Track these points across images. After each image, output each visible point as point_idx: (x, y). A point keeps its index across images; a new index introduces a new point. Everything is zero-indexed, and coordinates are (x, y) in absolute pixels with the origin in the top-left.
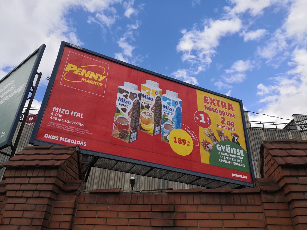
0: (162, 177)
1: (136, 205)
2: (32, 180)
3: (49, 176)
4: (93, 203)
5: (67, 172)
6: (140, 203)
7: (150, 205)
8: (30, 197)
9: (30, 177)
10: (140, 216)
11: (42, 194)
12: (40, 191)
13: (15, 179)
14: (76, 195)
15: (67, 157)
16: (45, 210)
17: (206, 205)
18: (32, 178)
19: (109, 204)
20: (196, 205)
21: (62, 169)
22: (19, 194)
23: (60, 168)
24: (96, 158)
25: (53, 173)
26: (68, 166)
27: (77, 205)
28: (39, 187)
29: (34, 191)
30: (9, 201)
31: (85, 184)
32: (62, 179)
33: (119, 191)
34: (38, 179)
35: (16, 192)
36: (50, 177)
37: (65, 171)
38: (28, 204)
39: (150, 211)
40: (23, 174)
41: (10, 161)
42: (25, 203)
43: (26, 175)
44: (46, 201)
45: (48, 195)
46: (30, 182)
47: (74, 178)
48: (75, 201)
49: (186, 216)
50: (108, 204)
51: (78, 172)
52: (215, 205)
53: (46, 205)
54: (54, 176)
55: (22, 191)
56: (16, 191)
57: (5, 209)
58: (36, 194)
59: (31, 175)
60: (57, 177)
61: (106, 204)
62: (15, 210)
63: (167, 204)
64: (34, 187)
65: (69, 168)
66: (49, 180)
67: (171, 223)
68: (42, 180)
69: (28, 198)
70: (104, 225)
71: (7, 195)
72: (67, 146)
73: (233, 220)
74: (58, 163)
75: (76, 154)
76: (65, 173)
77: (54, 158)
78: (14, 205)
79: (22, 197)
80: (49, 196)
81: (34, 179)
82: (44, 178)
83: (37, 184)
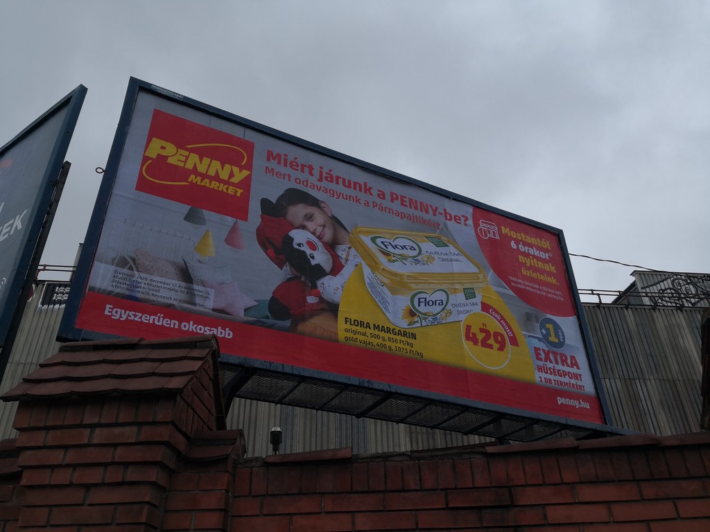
2: (99, 436)
3: (151, 420)
4: (277, 493)
5: (193, 409)
8: (95, 485)
9: (92, 426)
11: (132, 476)
12: (126, 465)
13: (47, 433)
14: (227, 472)
15: (196, 365)
16: (144, 521)
17: (595, 482)
18: (98, 431)
19: (324, 494)
20: (569, 483)
21: (183, 399)
22: (62, 477)
23: (178, 397)
24: (249, 372)
25: (162, 412)
26: (195, 393)
27: (231, 501)
28: (120, 454)
29: (105, 465)
30: (34, 497)
31: (243, 441)
32: (184, 429)
34: (117, 430)
35: (52, 472)
36: (155, 423)
37: (189, 405)
38: (90, 505)
40: (69, 417)
41: (27, 386)
42: (81, 503)
43: (82, 420)
44: (147, 494)
45: (153, 475)
46: (95, 441)
47: (208, 427)
48: (226, 490)
49: (545, 517)
50: (319, 493)
51: (214, 411)
52: (619, 481)
53: (147, 506)
54: (165, 420)
55: (71, 469)
56: (53, 467)
57: (20, 523)
58: (114, 475)
59: (96, 420)
60: (173, 423)
61: (316, 493)
62: (52, 526)
63: (489, 485)
64: (107, 455)
65: (198, 397)
66: (147, 433)
68: (130, 433)
69: (88, 487)
71: (24, 482)
72: (186, 339)
73: (675, 519)
74: (175, 383)
75: (209, 358)
76: (191, 412)
77: (156, 371)
78: (47, 510)
79: (71, 485)
80: (153, 479)
81: (106, 430)
82: (135, 429)
83: (116, 445)
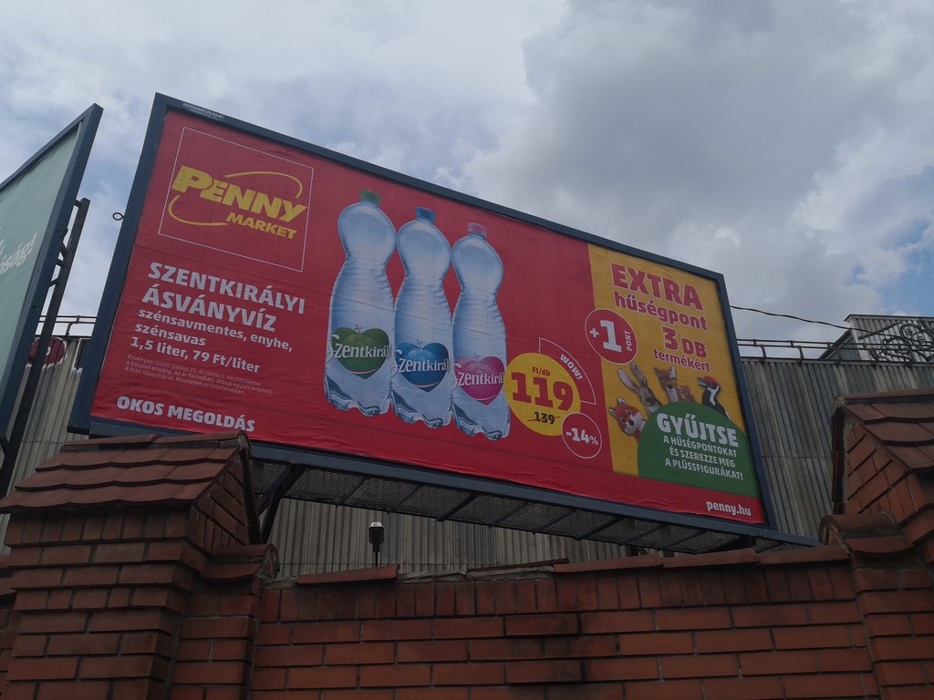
0: (502, 520)
1: (451, 617)
2: (103, 554)
3: (160, 536)
4: (309, 618)
5: (214, 521)
6: (466, 612)
7: (498, 615)
8: (99, 610)
9: (93, 543)
10: (469, 655)
11: (140, 599)
12: (133, 587)
13: (43, 550)
14: (252, 594)
15: (215, 469)
16: (152, 651)
17: (680, 607)
18: (100, 548)
19: (364, 620)
20: (648, 609)
21: (199, 510)
22: (61, 601)
23: (193, 508)
24: (296, 470)
25: (173, 528)
26: (216, 502)
27: (257, 627)
28: (127, 575)
29: (109, 588)
30: (27, 624)
31: (275, 558)
32: (202, 545)
33: (393, 575)
34: (122, 548)
35: (50, 595)
36: (163, 540)
37: (207, 516)
38: (92, 633)
39: (502, 635)
40: (70, 533)
41: (20, 494)
42: (82, 630)
43: (82, 536)
44: (154, 621)
45: (161, 599)
46: (97, 560)
47: (237, 540)
48: (249, 616)
49: (618, 647)
50: (359, 619)
51: (245, 520)
52: (707, 606)
53: (155, 635)
54: (176, 536)
55: (70, 593)
56: (50, 590)
57: (14, 653)
58: (119, 599)
59: (97, 536)
60: (186, 539)
61: (354, 619)
62: (51, 656)
63: (555, 610)
64: (109, 577)
65: (221, 506)
66: (158, 552)
67: (573, 670)
68: (135, 551)
69: (90, 613)
70: (354, 688)
71: (19, 605)
72: (208, 435)
73: (770, 650)
74: (188, 493)
75: (238, 461)
76: (210, 523)
77: (168, 478)
78: (44, 637)
79: (70, 610)
80: (163, 604)
81: (109, 547)
82: (142, 546)
83: (120, 565)
